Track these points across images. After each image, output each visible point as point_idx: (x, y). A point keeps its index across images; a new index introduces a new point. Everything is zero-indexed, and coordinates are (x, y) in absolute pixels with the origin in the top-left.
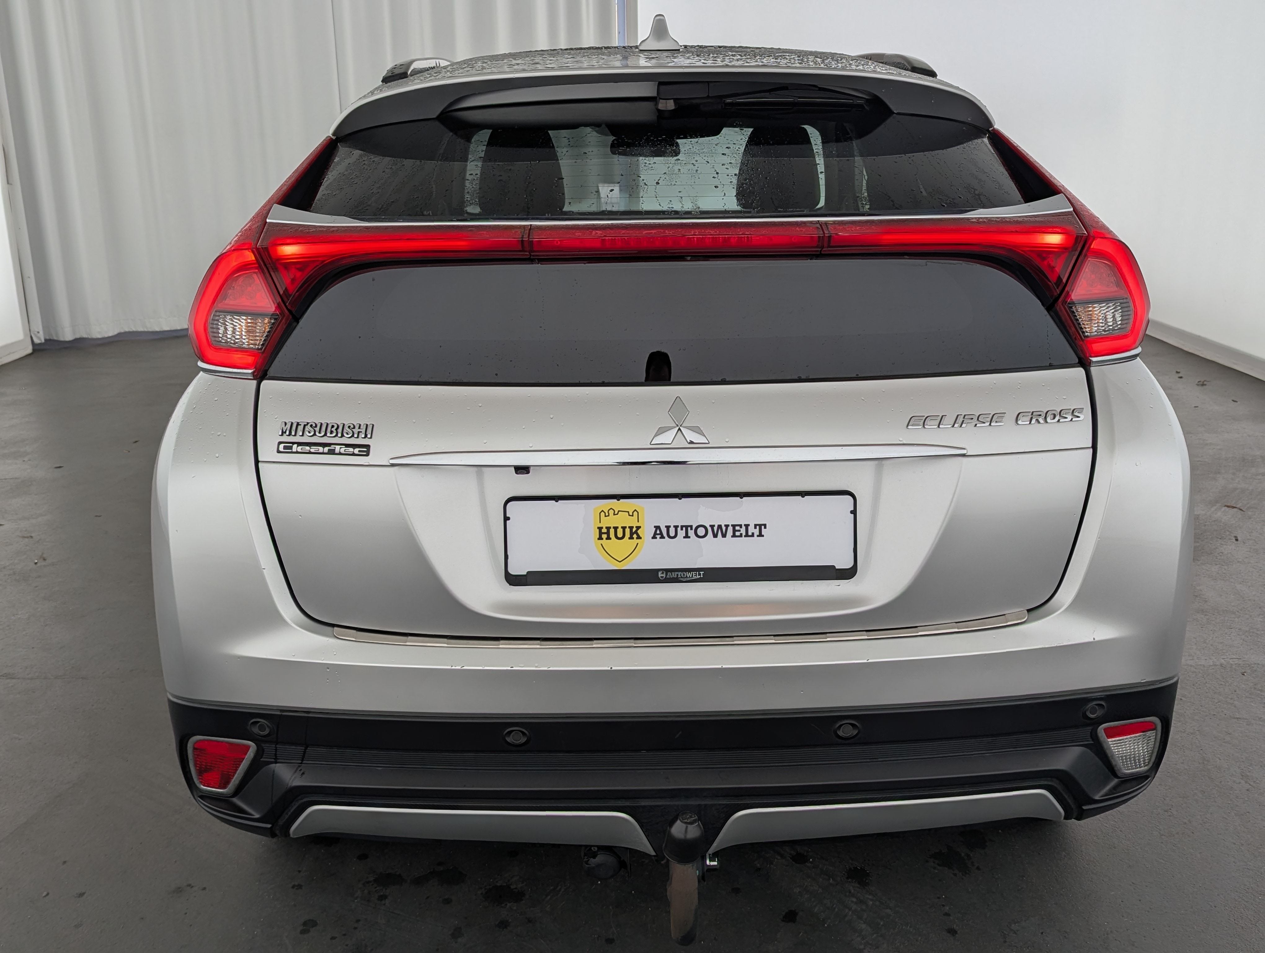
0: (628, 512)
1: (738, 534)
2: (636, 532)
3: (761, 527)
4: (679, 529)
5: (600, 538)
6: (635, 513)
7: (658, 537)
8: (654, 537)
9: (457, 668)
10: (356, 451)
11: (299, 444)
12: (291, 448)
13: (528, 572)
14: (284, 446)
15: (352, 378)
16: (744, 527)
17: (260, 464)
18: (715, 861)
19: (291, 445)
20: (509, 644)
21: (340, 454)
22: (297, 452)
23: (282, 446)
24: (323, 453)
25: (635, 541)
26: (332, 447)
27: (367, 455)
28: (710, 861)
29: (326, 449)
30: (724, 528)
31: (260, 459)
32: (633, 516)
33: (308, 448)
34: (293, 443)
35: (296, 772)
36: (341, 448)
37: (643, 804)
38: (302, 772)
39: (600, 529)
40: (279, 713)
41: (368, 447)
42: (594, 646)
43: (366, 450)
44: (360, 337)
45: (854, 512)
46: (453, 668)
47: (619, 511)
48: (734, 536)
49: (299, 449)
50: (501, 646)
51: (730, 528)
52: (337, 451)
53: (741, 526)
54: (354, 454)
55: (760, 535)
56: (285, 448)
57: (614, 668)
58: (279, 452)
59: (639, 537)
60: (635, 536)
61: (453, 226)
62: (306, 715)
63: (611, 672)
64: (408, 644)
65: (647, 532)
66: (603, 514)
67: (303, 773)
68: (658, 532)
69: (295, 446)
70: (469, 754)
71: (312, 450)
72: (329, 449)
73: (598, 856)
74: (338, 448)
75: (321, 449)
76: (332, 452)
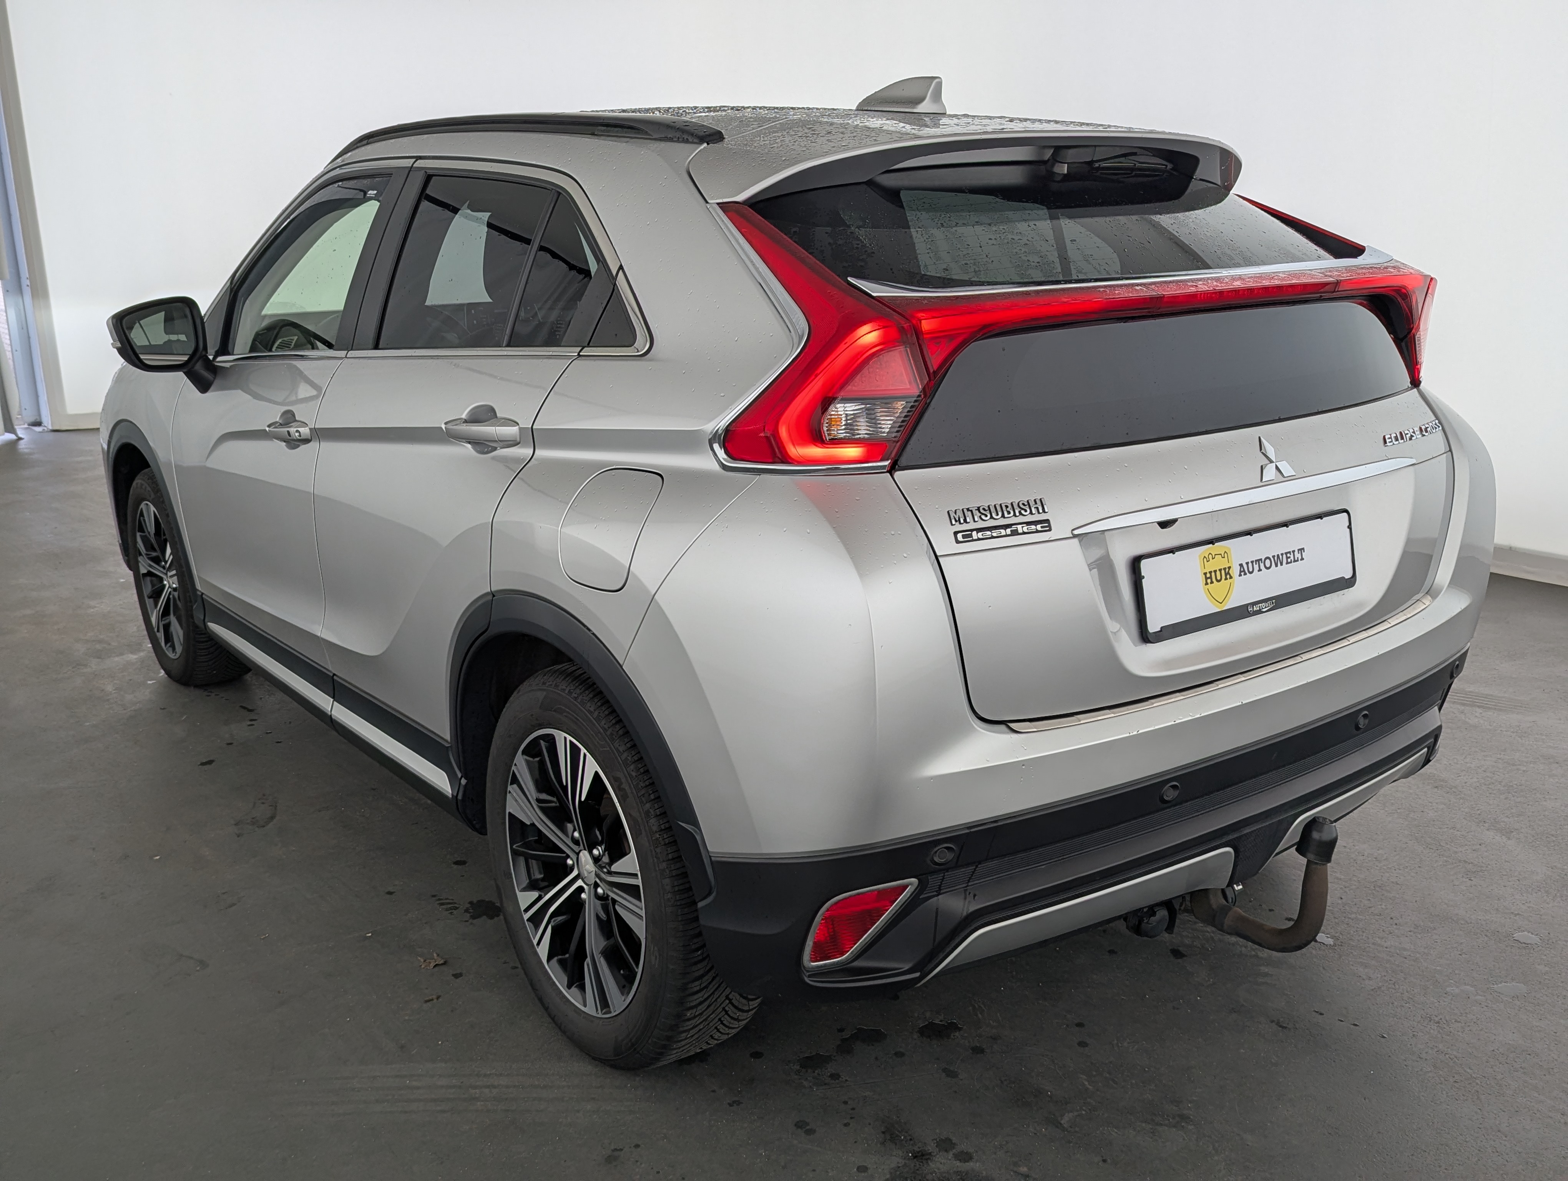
0: (1221, 554)
1: (1289, 560)
2: (1229, 573)
3: (1301, 550)
4: (1254, 563)
5: (1207, 584)
6: (1226, 554)
7: (1242, 573)
8: (1240, 575)
9: (1134, 733)
10: (1039, 527)
11: (979, 530)
12: (971, 536)
13: (1162, 628)
14: (962, 535)
15: (996, 456)
16: (1292, 553)
17: (941, 559)
18: (1240, 885)
19: (970, 533)
20: (1160, 701)
21: (1024, 533)
22: (979, 539)
23: (960, 536)
24: (1006, 536)
25: (1229, 581)
26: (1014, 528)
27: (1050, 530)
28: (1237, 886)
29: (1008, 531)
30: (1281, 557)
31: (938, 554)
32: (1224, 557)
33: (989, 533)
34: (972, 530)
35: (965, 898)
36: (1022, 527)
37: (1245, 832)
38: (972, 895)
39: (1205, 574)
40: (967, 831)
41: (1047, 521)
42: (1220, 686)
43: (1046, 525)
44: (999, 411)
45: (1350, 527)
46: (1131, 734)
47: (1215, 555)
48: (1287, 563)
49: (980, 535)
50: (1155, 705)
51: (1284, 556)
52: (1020, 531)
53: (1289, 552)
54: (1037, 531)
55: (1302, 559)
56: (964, 537)
57: (1244, 702)
58: (958, 542)
59: (1231, 578)
60: (1228, 577)
61: (1046, 290)
62: (995, 825)
63: (1243, 705)
64: (1082, 722)
65: (1235, 571)
66: (1205, 559)
67: (975, 896)
68: (1242, 570)
69: (974, 533)
70: (1122, 825)
71: (994, 535)
72: (1011, 531)
73: (1157, 913)
74: (1019, 527)
75: (1003, 532)
76: (1015, 533)
